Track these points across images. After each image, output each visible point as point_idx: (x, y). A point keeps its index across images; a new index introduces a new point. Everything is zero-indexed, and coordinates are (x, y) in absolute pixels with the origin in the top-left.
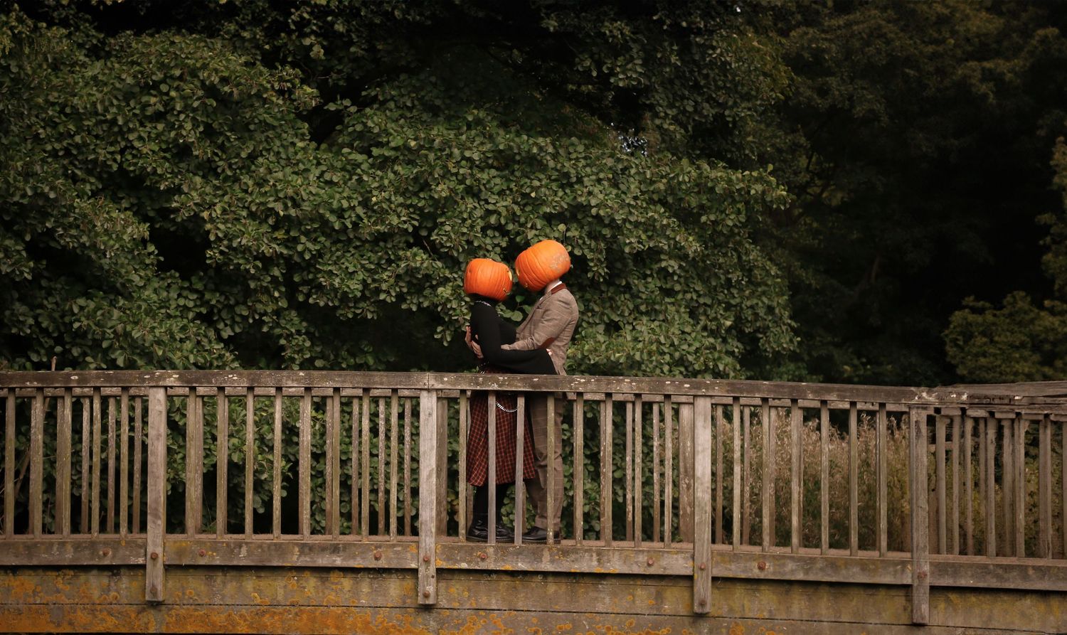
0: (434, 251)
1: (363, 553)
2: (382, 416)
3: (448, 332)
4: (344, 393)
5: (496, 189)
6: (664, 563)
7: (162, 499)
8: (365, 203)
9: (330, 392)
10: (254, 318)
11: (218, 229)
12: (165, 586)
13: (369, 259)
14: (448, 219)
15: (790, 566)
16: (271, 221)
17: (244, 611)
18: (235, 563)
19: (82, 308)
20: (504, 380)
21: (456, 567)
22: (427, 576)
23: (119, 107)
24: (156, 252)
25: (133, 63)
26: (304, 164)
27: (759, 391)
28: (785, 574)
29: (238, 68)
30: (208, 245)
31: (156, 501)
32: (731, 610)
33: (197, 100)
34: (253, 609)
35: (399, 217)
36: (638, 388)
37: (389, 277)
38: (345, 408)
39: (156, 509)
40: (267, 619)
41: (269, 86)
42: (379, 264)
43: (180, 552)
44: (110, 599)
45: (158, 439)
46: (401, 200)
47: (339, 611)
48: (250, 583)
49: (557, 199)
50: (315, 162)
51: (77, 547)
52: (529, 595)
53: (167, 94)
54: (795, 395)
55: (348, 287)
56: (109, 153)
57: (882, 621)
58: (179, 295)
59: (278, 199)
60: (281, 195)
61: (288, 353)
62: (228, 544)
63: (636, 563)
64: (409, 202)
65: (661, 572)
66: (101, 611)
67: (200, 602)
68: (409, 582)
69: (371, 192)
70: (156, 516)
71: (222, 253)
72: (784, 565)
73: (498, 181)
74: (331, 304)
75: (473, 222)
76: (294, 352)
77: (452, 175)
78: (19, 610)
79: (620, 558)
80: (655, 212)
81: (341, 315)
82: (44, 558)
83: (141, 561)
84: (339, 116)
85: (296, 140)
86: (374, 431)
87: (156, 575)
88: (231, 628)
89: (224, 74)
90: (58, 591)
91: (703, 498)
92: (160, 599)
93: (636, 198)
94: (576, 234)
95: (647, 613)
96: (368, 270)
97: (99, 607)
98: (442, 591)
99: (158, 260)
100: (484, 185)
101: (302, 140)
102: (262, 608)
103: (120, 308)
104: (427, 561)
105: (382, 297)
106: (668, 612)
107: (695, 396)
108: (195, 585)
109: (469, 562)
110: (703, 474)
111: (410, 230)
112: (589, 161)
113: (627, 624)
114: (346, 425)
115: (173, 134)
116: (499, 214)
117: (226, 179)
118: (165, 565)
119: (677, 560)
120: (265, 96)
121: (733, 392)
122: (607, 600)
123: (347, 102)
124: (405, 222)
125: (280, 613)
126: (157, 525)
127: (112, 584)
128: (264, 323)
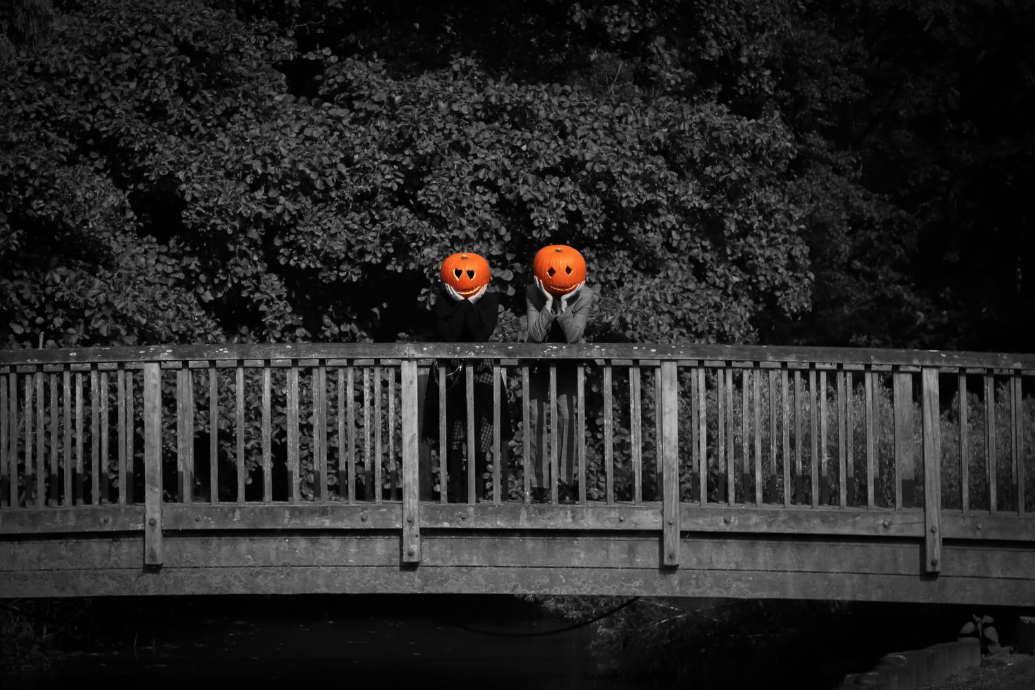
0: (420, 211)
1: (350, 515)
2: (367, 385)
3: (432, 295)
4: (329, 363)
5: (485, 143)
6: (635, 519)
7: (159, 468)
8: (348, 161)
9: (316, 363)
10: (232, 282)
11: (194, 189)
12: (162, 550)
13: (352, 219)
14: (435, 178)
15: (754, 519)
16: (249, 179)
17: (238, 573)
18: (229, 527)
19: (63, 278)
20: (481, 349)
21: (439, 526)
22: (411, 536)
23: (90, 66)
24: (135, 218)
25: (103, 19)
26: (283, 120)
27: (722, 354)
28: (749, 527)
29: (213, 23)
30: (184, 205)
31: (153, 470)
32: (700, 562)
33: (169, 56)
34: (246, 570)
35: (383, 175)
36: (608, 354)
37: (375, 238)
38: (330, 376)
39: (154, 478)
40: (260, 580)
41: (245, 39)
42: (362, 225)
43: (177, 518)
44: (111, 564)
45: (154, 411)
46: (385, 157)
47: (329, 570)
48: (244, 544)
49: (550, 152)
50: (294, 116)
51: (79, 515)
52: (509, 552)
53: (139, 50)
54: (756, 358)
55: (331, 248)
56: (80, 112)
57: (843, 570)
58: (158, 261)
59: (256, 157)
60: (259, 152)
61: (269, 319)
62: (222, 509)
63: (609, 519)
64: (393, 159)
65: (632, 527)
66: (103, 575)
67: (196, 565)
68: (395, 541)
69: (353, 148)
70: (154, 485)
71: (199, 213)
72: (749, 518)
73: (487, 134)
74: (312, 266)
75: (461, 179)
76: (276, 318)
77: (438, 130)
78: (24, 576)
79: (593, 515)
80: (652, 163)
81: (324, 277)
82: (47, 526)
83: (140, 527)
84: (318, 66)
85: (273, 93)
86: (359, 399)
87: (155, 541)
88: (226, 588)
89: (198, 29)
90: (61, 558)
91: (671, 457)
92: (159, 562)
93: (632, 148)
94: (570, 188)
95: (620, 566)
96: (352, 231)
97: (100, 572)
98: (426, 549)
99: (138, 227)
100: (472, 139)
101: (281, 93)
102: (256, 569)
103: (100, 277)
104: (411, 522)
105: (368, 258)
106: (640, 565)
107: (662, 361)
108: (191, 547)
109: (450, 522)
110: (671, 434)
111: (395, 187)
112: (583, 110)
113: (602, 577)
114: (332, 395)
115: (146, 93)
116: (488, 169)
117: (201, 137)
118: (163, 531)
119: (647, 516)
120: (241, 50)
121: (697, 355)
122: (582, 555)
123: (327, 51)
124: (389, 180)
125: (273, 574)
126: (154, 493)
127: (113, 549)
128: (243, 287)
